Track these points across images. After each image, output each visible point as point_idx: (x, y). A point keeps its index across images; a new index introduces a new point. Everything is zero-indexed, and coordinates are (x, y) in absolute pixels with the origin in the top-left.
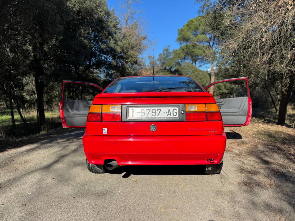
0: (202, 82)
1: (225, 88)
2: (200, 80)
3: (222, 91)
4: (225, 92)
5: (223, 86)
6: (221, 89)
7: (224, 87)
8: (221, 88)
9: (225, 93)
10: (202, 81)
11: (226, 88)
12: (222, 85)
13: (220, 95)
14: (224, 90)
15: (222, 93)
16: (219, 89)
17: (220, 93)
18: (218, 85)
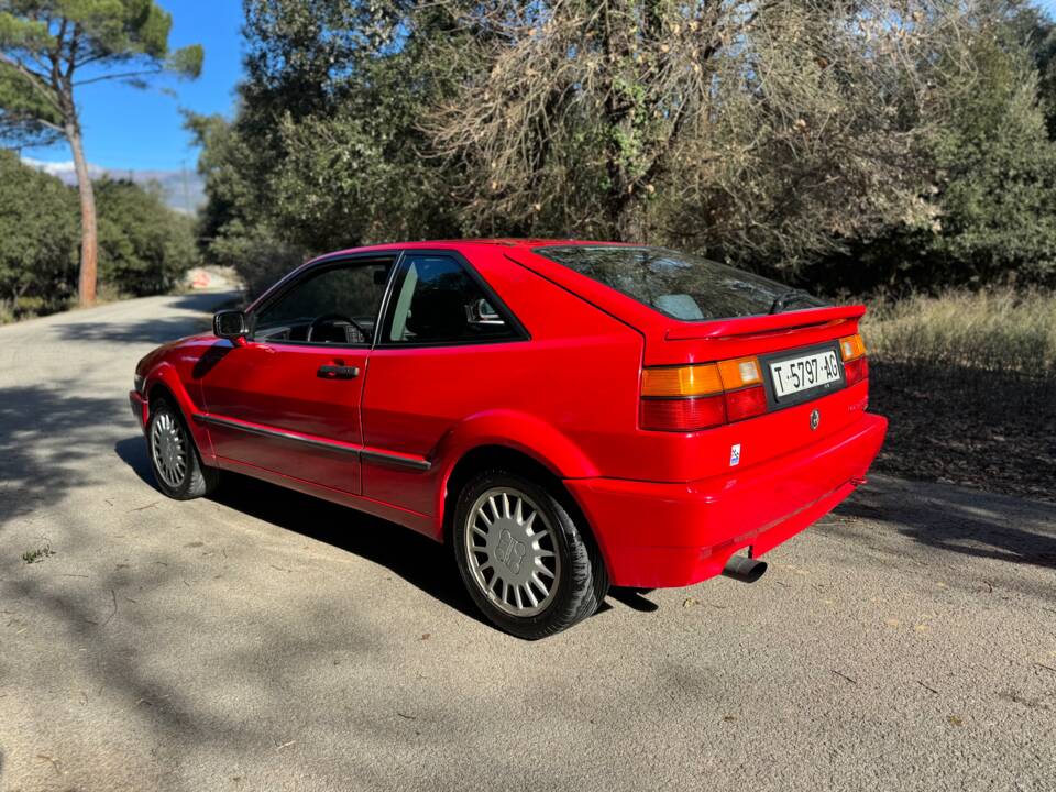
0: (62, 227)
1: (136, 252)
2: (54, 218)
3: (127, 261)
4: (136, 268)
5: (127, 242)
6: (120, 257)
7: (130, 249)
8: (122, 251)
9: (138, 273)
10: (61, 222)
11: (141, 253)
12: (124, 240)
13: (117, 277)
14: (134, 259)
15: (127, 271)
16: (112, 253)
17: (117, 269)
18: (108, 238)
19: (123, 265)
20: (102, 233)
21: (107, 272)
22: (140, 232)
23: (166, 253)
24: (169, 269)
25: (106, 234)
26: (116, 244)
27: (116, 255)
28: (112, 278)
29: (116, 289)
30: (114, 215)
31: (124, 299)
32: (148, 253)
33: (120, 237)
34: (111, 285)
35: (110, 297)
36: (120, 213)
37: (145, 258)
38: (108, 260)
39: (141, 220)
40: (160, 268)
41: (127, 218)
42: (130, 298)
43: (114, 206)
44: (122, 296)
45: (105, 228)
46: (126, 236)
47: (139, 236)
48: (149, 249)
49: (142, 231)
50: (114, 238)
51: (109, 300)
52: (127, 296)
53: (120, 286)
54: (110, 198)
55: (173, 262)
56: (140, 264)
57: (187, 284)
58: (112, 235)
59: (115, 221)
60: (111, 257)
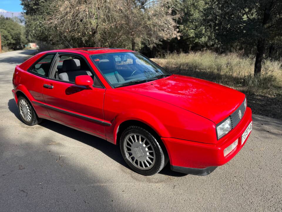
1: (12, 38)
3: (10, 41)
4: (13, 43)
5: (10, 36)
6: (8, 39)
12: (9, 35)
13: (8, 45)
14: (12, 40)
15: (10, 44)
16: (6, 39)
17: (7, 43)
18: (4, 35)
19: (9, 42)
20: (2, 33)
21: (5, 44)
22: (13, 33)
23: (21, 38)
24: (23, 43)
25: (4, 33)
26: (7, 36)
27: (7, 39)
28: (6, 45)
29: (8, 48)
30: (5, 28)
31: (10, 51)
32: (16, 38)
33: (7, 34)
34: (6, 47)
35: (6, 50)
36: (6, 27)
37: (15, 40)
38: (4, 40)
39: (13, 29)
40: (20, 42)
41: (9, 29)
42: (12, 51)
43: (4, 25)
44: (10, 50)
45: (3, 32)
46: (9, 34)
47: (13, 34)
48: (16, 37)
49: (13, 32)
50: (6, 35)
51: (6, 51)
52: (11, 50)
53: (9, 47)
54: (3, 23)
55: (24, 41)
56: (13, 42)
57: (29, 47)
58: (5, 34)
59: (5, 29)
60: (5, 40)
